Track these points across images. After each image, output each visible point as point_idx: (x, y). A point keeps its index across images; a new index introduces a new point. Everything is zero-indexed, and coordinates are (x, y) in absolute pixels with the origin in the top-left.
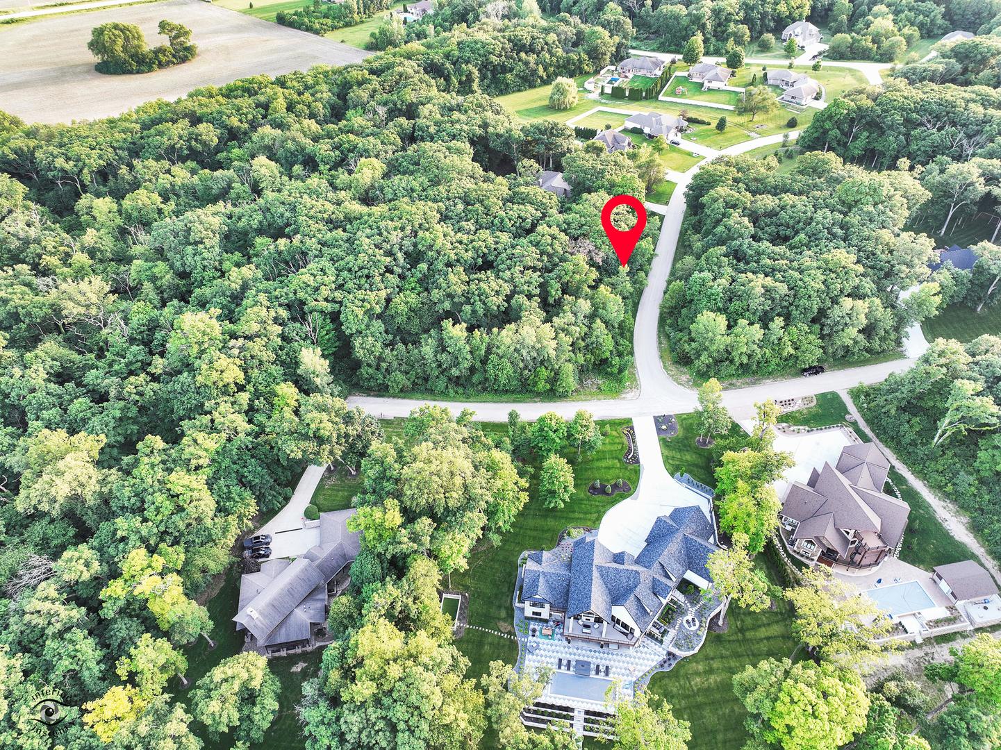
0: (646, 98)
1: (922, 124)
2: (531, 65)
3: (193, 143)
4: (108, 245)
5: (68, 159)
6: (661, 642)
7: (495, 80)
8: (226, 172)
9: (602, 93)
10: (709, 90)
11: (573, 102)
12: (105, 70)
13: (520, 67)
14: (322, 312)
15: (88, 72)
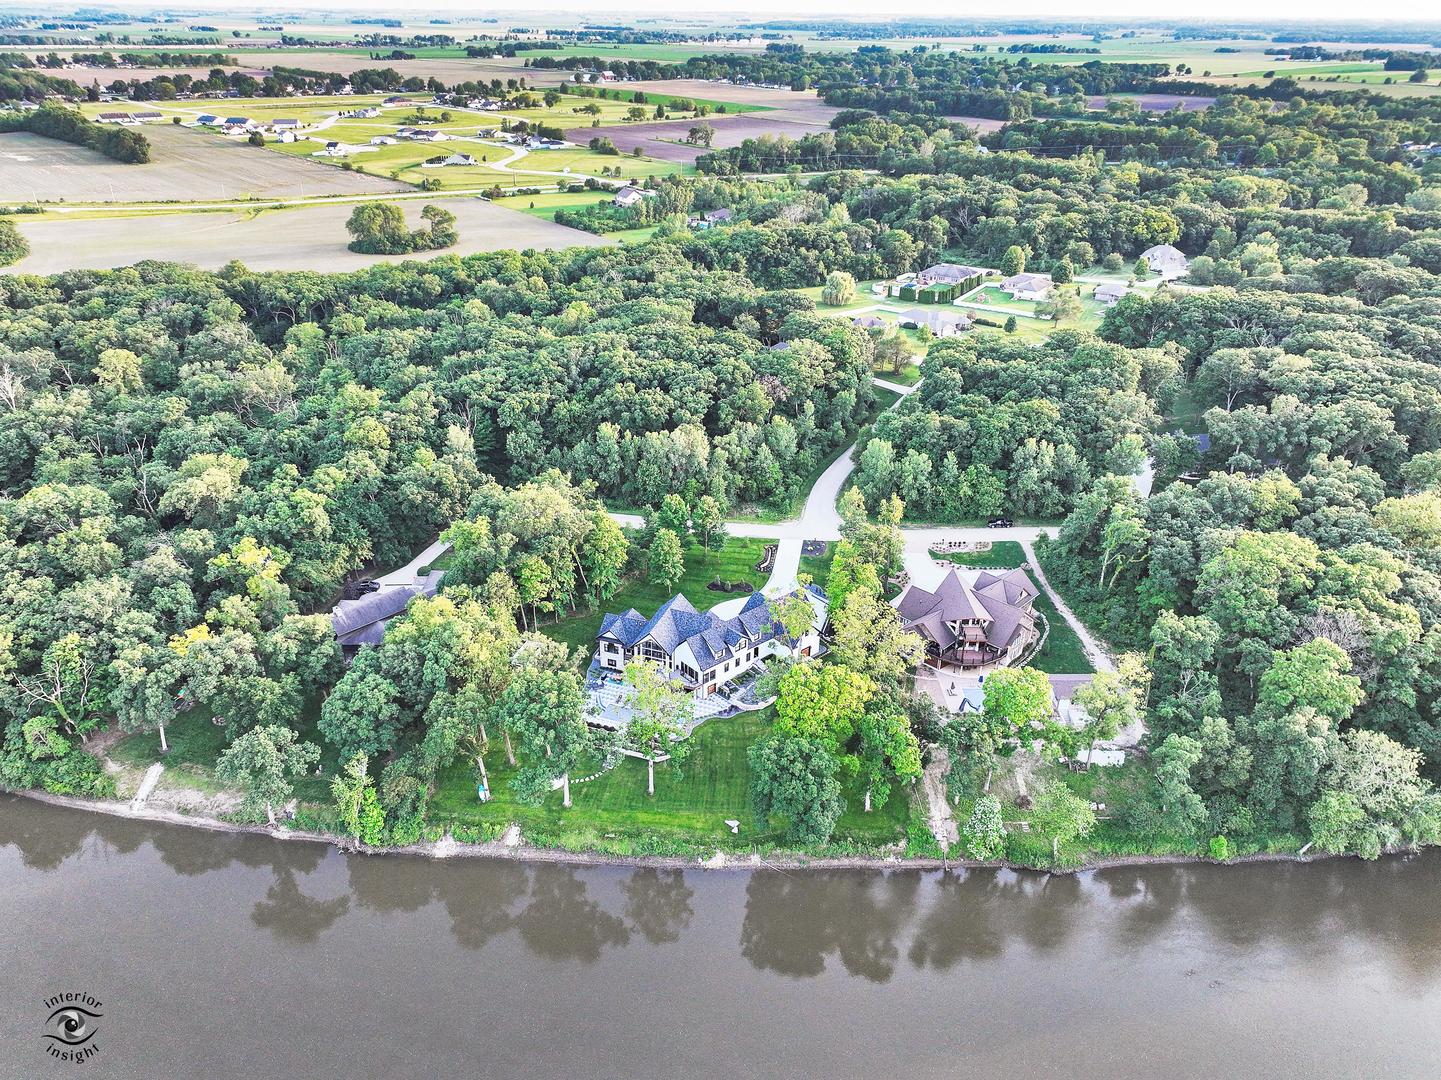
0: (939, 302)
1: (1227, 325)
2: (811, 260)
3: (415, 289)
4: (305, 362)
5: (289, 291)
6: (729, 697)
7: (765, 270)
8: (436, 311)
9: (889, 295)
10: (1020, 300)
11: (847, 299)
12: (357, 248)
13: (796, 261)
14: (483, 408)
15: (340, 250)
